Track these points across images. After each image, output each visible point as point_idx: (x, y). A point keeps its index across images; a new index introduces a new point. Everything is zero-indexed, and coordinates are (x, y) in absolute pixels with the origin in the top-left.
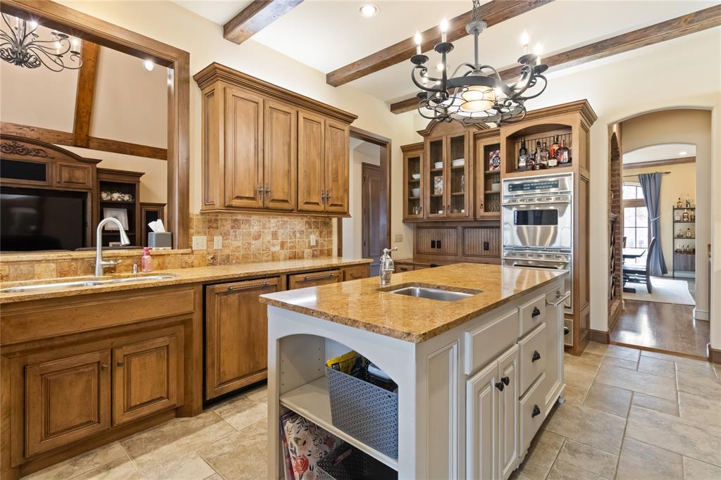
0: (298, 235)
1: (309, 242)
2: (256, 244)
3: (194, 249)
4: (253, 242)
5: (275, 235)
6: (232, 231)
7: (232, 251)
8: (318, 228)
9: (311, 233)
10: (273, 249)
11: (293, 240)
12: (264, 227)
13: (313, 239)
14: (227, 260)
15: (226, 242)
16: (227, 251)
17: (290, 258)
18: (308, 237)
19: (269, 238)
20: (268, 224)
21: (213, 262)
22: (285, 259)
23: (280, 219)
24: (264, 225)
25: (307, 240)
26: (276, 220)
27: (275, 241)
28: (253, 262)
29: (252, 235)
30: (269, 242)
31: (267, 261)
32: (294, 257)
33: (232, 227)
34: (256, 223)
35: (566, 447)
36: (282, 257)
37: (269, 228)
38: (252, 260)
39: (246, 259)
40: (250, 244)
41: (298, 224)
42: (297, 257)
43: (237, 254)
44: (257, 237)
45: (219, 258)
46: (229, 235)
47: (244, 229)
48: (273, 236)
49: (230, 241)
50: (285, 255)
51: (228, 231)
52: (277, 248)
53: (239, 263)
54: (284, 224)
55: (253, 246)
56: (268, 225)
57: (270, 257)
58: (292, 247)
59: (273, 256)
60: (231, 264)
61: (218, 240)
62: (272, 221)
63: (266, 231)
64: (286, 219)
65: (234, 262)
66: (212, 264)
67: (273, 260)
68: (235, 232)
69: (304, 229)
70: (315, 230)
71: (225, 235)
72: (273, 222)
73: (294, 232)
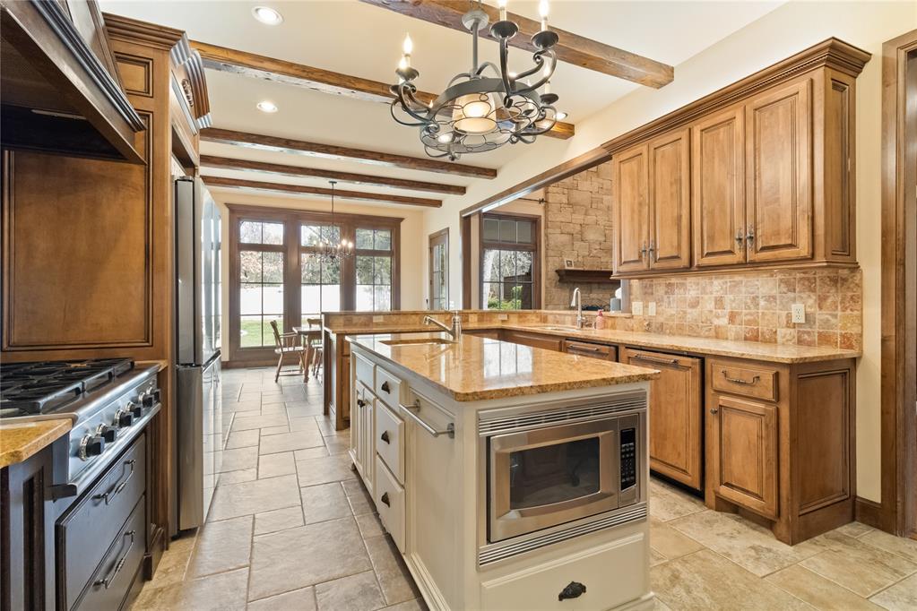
0: (762, 303)
1: (789, 316)
2: (692, 314)
3: (633, 313)
4: (689, 310)
5: (719, 302)
6: (665, 297)
7: (666, 319)
8: (813, 291)
9: (794, 300)
10: (716, 322)
11: (753, 311)
12: (704, 291)
13: (798, 311)
14: (661, 329)
15: (660, 309)
16: (661, 319)
17: (746, 339)
18: (785, 307)
19: (710, 305)
20: (708, 287)
21: (648, 329)
22: (736, 339)
23: (727, 278)
24: (704, 288)
25: (784, 313)
26: (721, 281)
27: (719, 311)
28: (689, 336)
29: (688, 301)
30: (711, 311)
31: (707, 337)
32: (754, 338)
33: (666, 293)
34: (692, 287)
35: (377, 590)
36: (732, 335)
37: (711, 293)
38: (687, 333)
39: (680, 330)
40: (685, 312)
41: (764, 284)
42: (760, 338)
43: (671, 323)
44: (695, 304)
45: (653, 327)
46: (663, 301)
47: (678, 293)
48: (716, 304)
49: (663, 307)
50: (737, 333)
51: (662, 297)
52: (724, 321)
53: (674, 335)
54: (735, 286)
55: (688, 316)
56: (709, 289)
57: (713, 333)
58: (748, 323)
59: (717, 333)
60: (665, 334)
61: (652, 305)
62: (716, 282)
63: (706, 297)
64: (737, 278)
65: (668, 331)
66: (647, 331)
67: (717, 337)
68: (669, 298)
69: (775, 292)
70: (804, 295)
71: (659, 302)
72: (717, 285)
73: (755, 299)
